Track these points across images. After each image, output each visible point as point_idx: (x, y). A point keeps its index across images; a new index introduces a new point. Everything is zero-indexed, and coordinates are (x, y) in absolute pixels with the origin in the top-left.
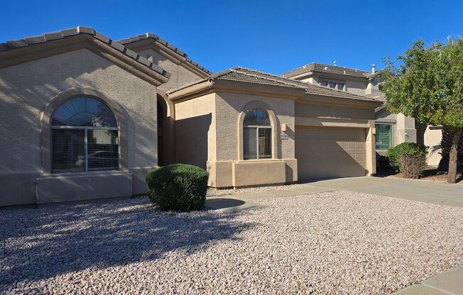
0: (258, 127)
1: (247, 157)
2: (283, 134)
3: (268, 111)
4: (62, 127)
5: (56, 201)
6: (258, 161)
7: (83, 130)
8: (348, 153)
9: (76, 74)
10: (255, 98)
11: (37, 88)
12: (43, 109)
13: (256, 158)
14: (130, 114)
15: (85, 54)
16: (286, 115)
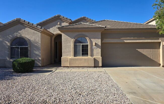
0: (81, 44)
1: (76, 56)
2: (94, 47)
3: (86, 38)
4: (13, 47)
5: (10, 67)
6: (81, 57)
7: (19, 47)
8: (145, 55)
9: (17, 32)
10: (80, 33)
11: (7, 36)
12: (8, 42)
13: (81, 56)
14: (32, 42)
15: (20, 26)
16: (96, 39)
